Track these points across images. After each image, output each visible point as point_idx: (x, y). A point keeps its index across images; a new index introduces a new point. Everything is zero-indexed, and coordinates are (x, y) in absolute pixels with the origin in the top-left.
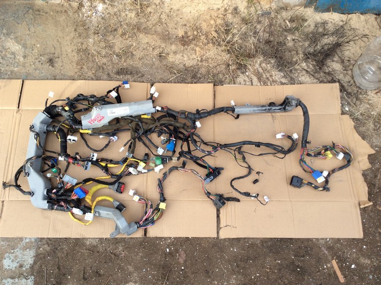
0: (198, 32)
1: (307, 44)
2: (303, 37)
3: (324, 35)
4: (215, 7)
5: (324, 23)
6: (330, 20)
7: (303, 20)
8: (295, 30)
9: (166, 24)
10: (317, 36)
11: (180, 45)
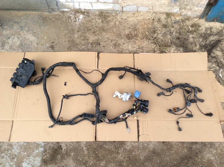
0: (137, 32)
1: (201, 40)
2: (199, 36)
3: (211, 35)
4: (147, 18)
5: (211, 28)
6: (214, 26)
7: (198, 26)
8: (194, 32)
9: (118, 27)
10: (207, 35)
11: (127, 39)
